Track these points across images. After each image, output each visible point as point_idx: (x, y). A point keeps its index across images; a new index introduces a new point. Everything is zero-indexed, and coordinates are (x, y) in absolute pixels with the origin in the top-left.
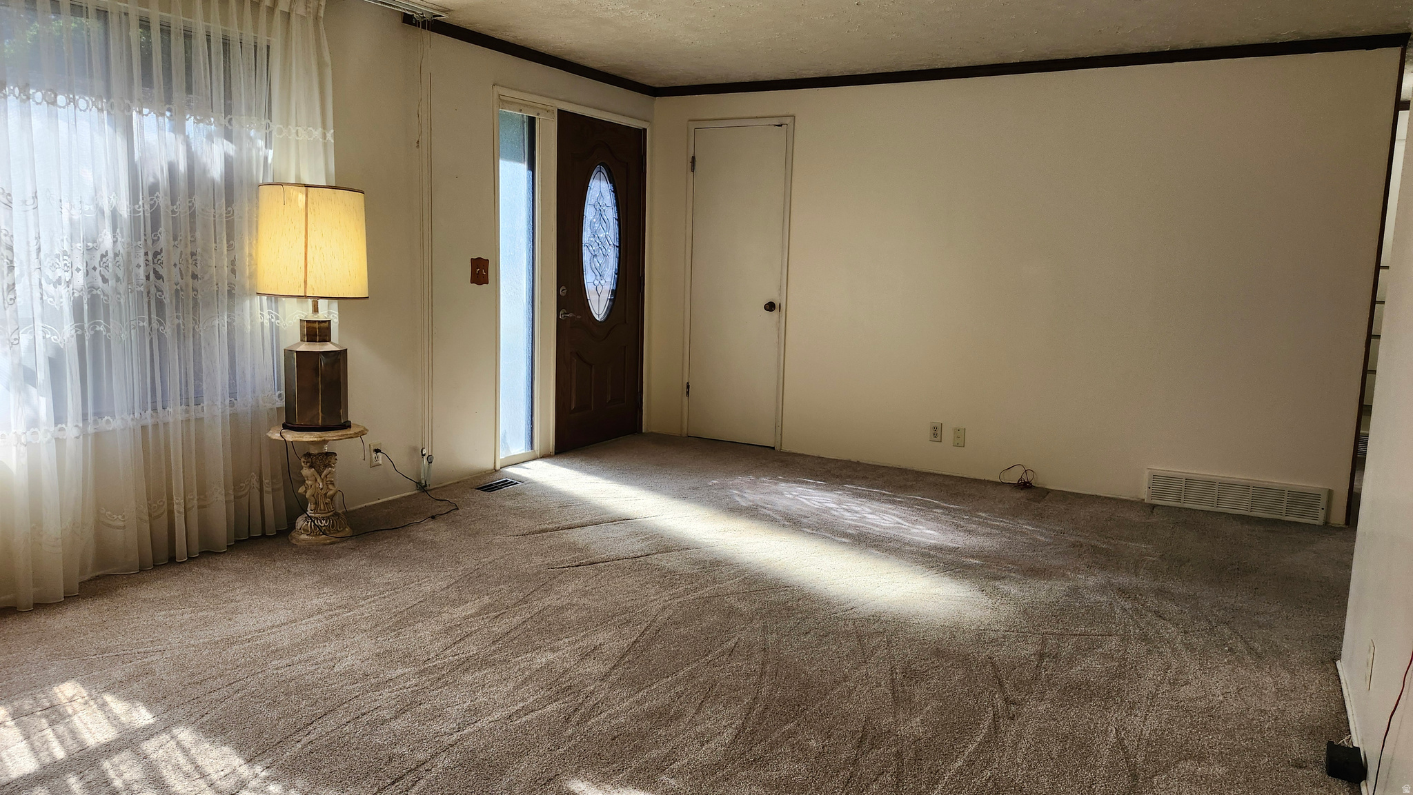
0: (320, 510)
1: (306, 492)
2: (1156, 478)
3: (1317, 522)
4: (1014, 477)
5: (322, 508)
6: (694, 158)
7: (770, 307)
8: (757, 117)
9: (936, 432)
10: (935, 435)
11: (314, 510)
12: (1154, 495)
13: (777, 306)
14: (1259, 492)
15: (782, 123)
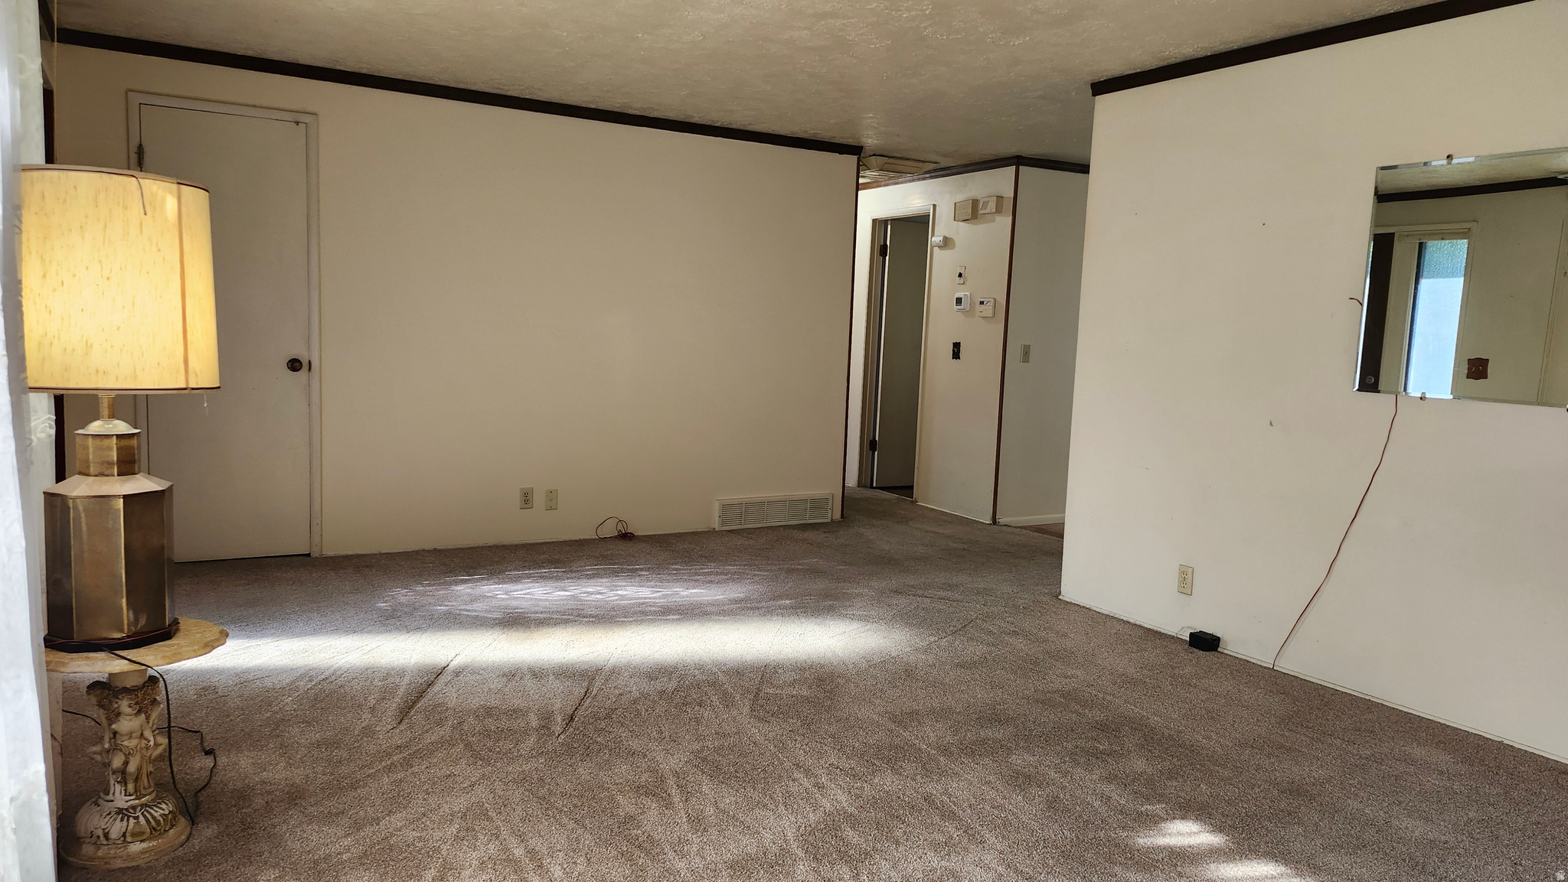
0: (144, 788)
1: (126, 763)
2: (726, 507)
3: (827, 521)
4: (610, 531)
5: (146, 784)
6: (140, 148)
7: (294, 365)
8: (254, 106)
9: (527, 498)
10: (526, 502)
11: (136, 791)
12: (723, 523)
13: (305, 363)
14: (794, 503)
15: (300, 118)
